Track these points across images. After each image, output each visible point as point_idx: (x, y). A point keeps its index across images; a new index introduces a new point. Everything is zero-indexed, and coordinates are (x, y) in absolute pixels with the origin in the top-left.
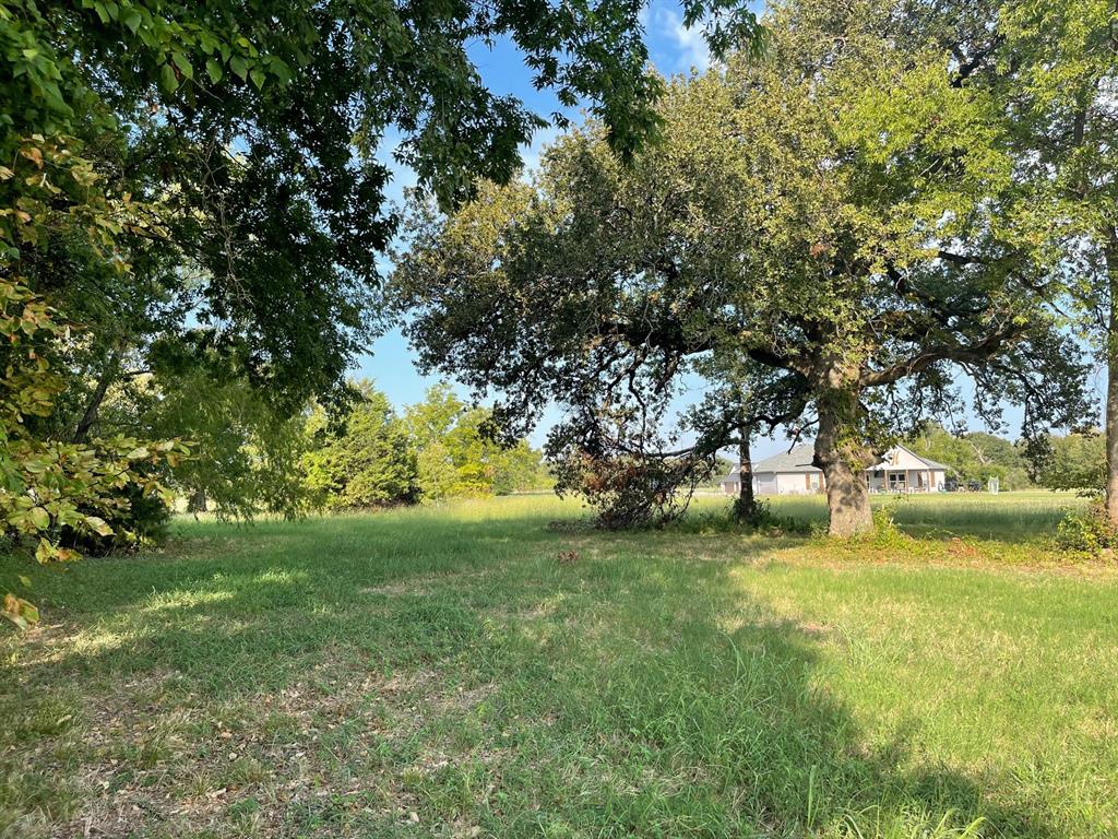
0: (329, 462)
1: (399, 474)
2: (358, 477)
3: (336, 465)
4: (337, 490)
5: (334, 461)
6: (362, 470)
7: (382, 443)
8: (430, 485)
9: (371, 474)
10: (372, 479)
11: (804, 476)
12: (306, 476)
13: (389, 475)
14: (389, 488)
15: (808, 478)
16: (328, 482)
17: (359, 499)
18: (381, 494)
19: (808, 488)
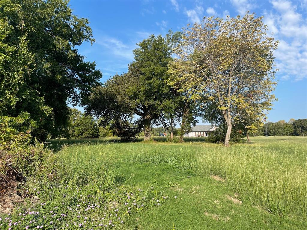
0: (80, 129)
1: (95, 132)
2: (86, 132)
3: (81, 130)
4: (82, 135)
5: (81, 129)
6: (86, 131)
7: (91, 125)
8: (101, 134)
9: (88, 132)
10: (88, 133)
11: (195, 133)
12: (75, 132)
13: (92, 132)
14: (92, 134)
15: (196, 133)
16: (79, 133)
17: (86, 137)
18: (90, 136)
19: (196, 135)
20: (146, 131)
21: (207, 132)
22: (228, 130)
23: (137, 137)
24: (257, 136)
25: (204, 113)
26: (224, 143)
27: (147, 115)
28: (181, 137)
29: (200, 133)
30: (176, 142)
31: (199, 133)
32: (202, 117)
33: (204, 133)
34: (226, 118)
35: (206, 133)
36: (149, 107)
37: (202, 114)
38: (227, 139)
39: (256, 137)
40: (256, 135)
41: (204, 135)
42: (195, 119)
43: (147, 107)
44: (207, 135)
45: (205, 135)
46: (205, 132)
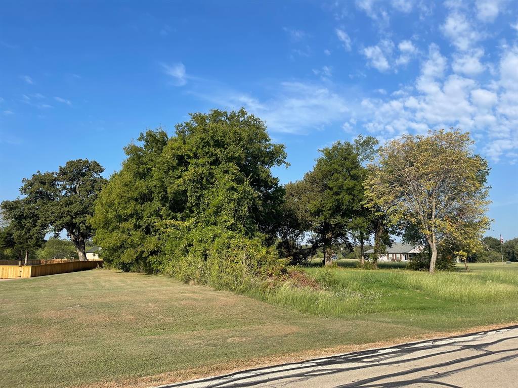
15: (388, 256)
19: (388, 259)
20: (328, 253)
21: (407, 253)
22: (433, 256)
23: (309, 260)
24: (495, 262)
25: (403, 232)
26: (429, 271)
27: (328, 233)
28: (374, 263)
29: (396, 255)
30: (368, 269)
31: (393, 255)
32: (401, 237)
33: (401, 255)
34: (430, 243)
35: (406, 256)
36: (336, 225)
37: (401, 233)
38: (432, 266)
39: (492, 263)
40: (493, 260)
41: (401, 258)
42: (390, 238)
43: (333, 226)
44: (406, 259)
45: (403, 259)
46: (403, 254)
